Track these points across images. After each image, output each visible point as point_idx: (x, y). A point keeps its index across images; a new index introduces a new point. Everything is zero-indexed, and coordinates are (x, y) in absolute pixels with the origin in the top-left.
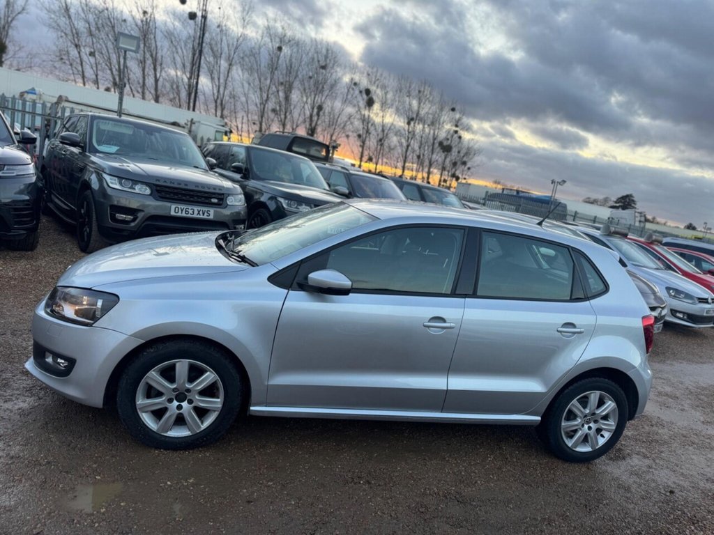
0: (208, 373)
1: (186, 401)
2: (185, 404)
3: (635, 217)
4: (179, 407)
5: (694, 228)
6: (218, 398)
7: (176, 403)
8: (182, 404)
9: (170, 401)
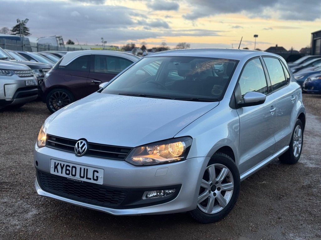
0: (224, 169)
1: (216, 189)
3: (57, 41)
5: (73, 43)
6: (230, 182)
7: (212, 193)
8: (215, 192)
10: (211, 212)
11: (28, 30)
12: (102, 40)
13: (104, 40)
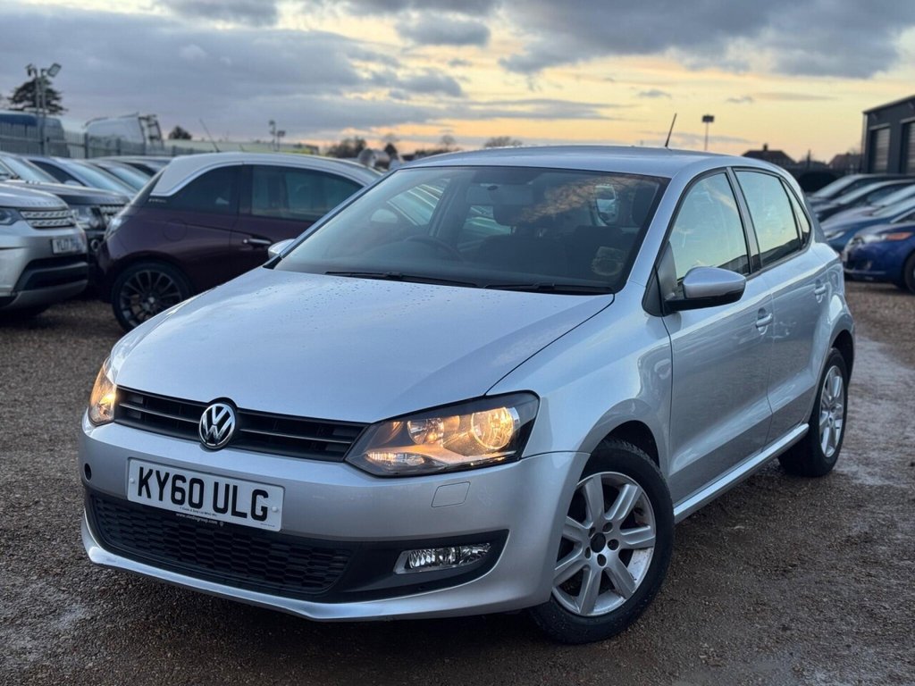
0: (628, 486)
1: (606, 546)
2: (606, 551)
4: (602, 559)
5: (186, 137)
6: (646, 525)
7: (595, 555)
8: (602, 552)
9: (587, 554)
10: (592, 609)
11: (57, 99)
12: (271, 128)
13: (278, 128)
